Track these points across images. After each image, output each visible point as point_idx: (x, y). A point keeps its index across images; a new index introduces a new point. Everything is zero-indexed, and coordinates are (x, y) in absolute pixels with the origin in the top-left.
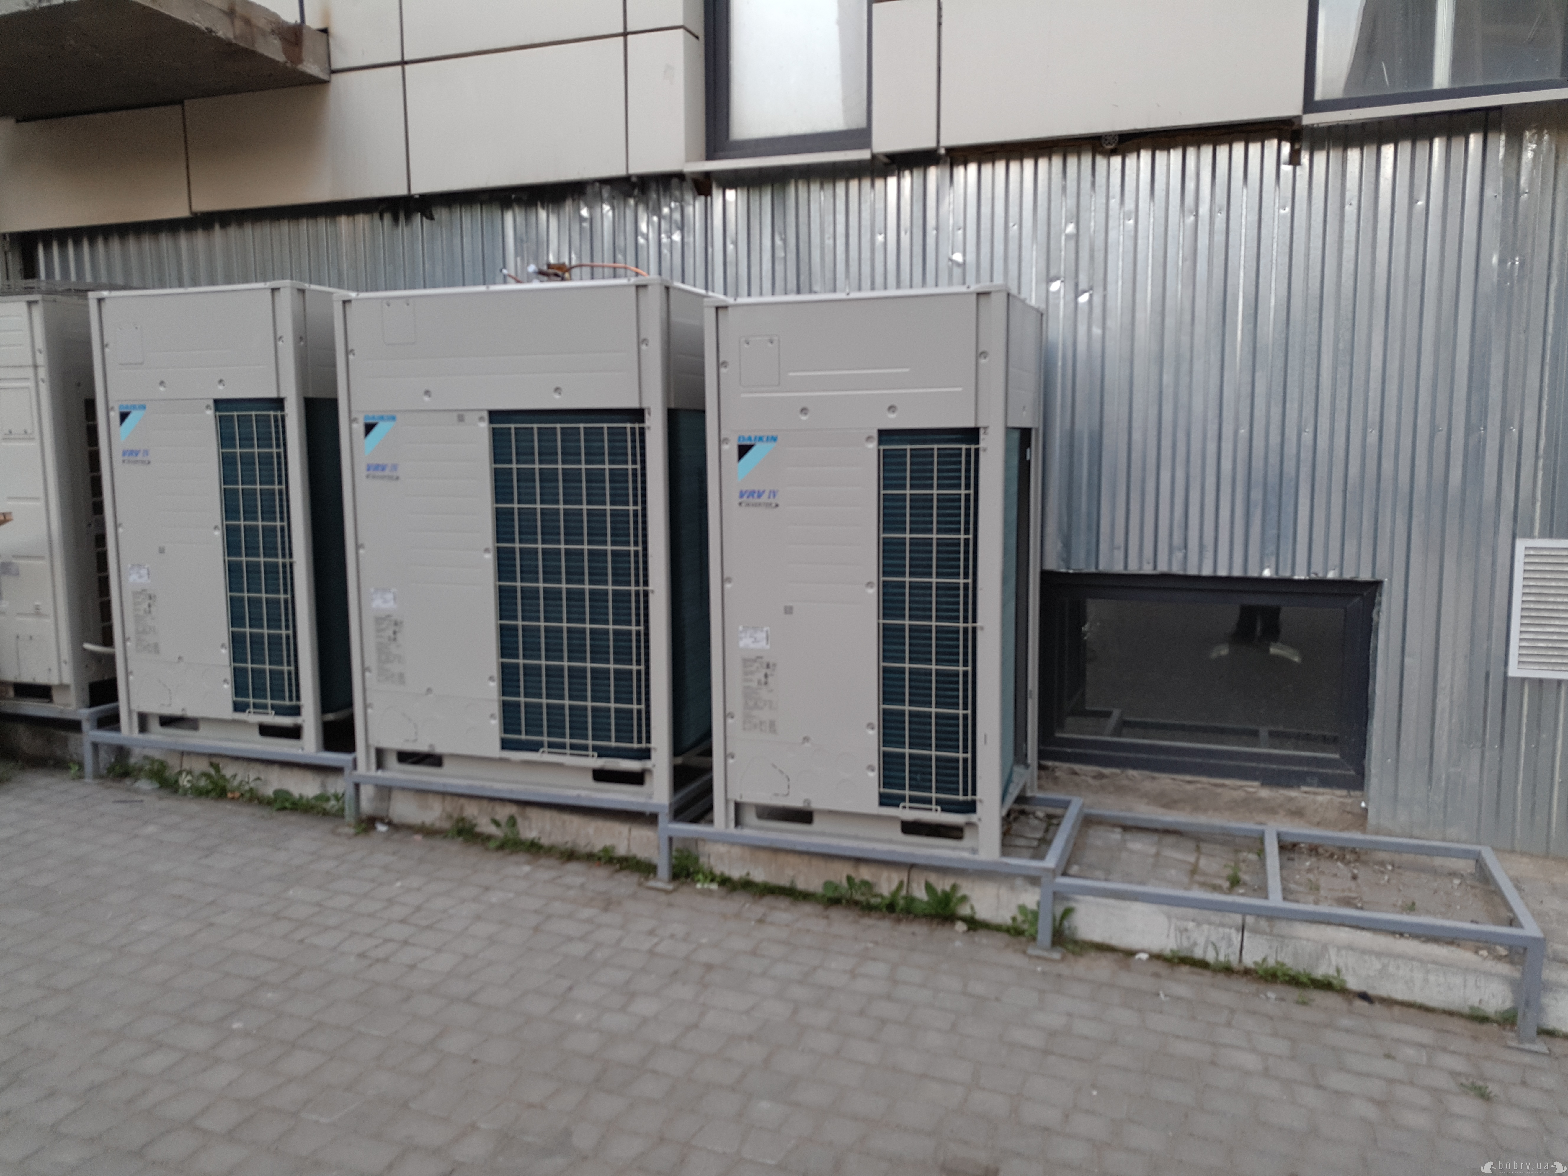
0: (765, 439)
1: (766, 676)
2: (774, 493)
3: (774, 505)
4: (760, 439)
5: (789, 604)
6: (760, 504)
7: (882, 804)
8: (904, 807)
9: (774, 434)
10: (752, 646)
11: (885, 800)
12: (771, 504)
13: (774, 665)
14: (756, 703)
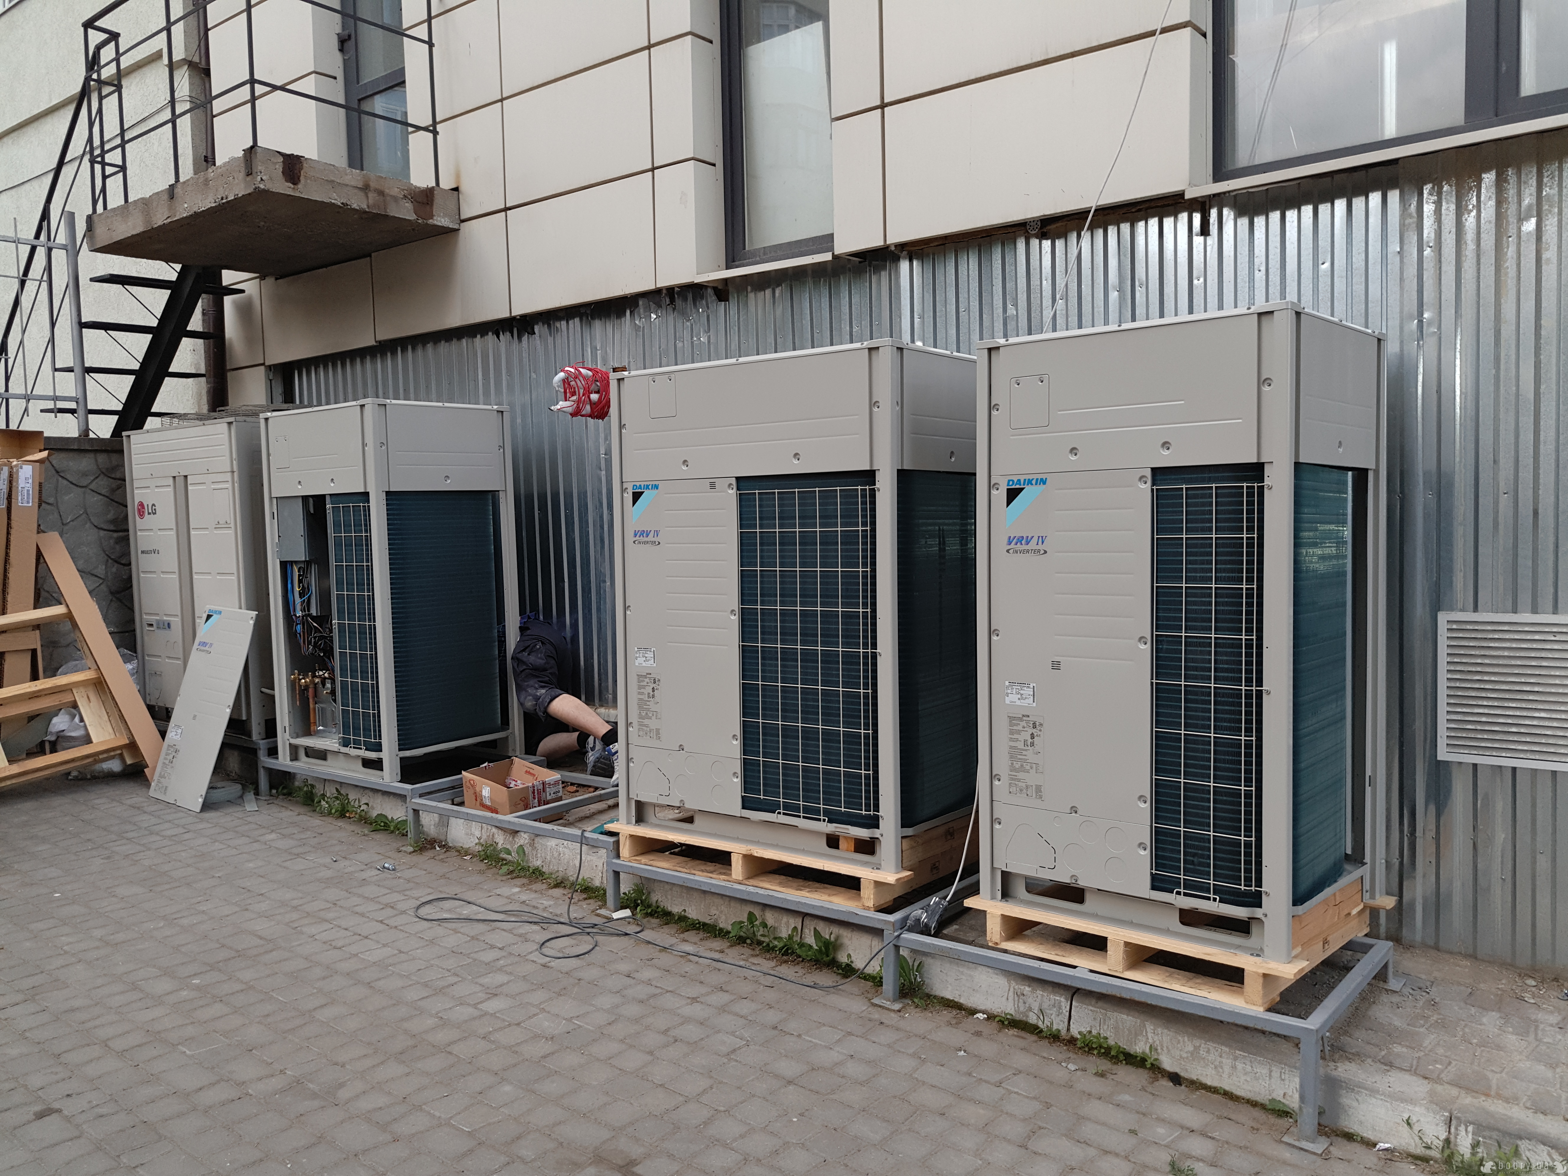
0: (1034, 482)
1: (1032, 735)
2: (1042, 539)
3: (1042, 552)
4: (1030, 482)
5: (1057, 659)
6: (1028, 551)
7: (1154, 888)
8: (1179, 893)
9: (1044, 476)
10: (1018, 703)
11: (1157, 883)
12: (1039, 551)
13: (1041, 725)
14: (1022, 766)
